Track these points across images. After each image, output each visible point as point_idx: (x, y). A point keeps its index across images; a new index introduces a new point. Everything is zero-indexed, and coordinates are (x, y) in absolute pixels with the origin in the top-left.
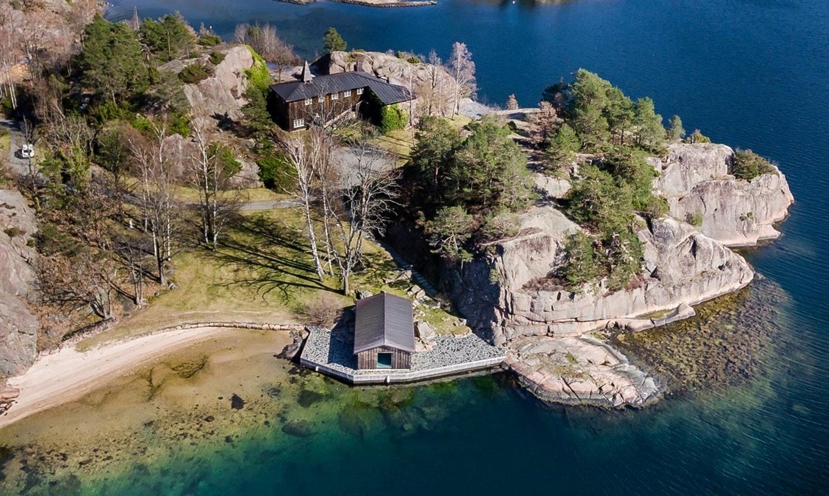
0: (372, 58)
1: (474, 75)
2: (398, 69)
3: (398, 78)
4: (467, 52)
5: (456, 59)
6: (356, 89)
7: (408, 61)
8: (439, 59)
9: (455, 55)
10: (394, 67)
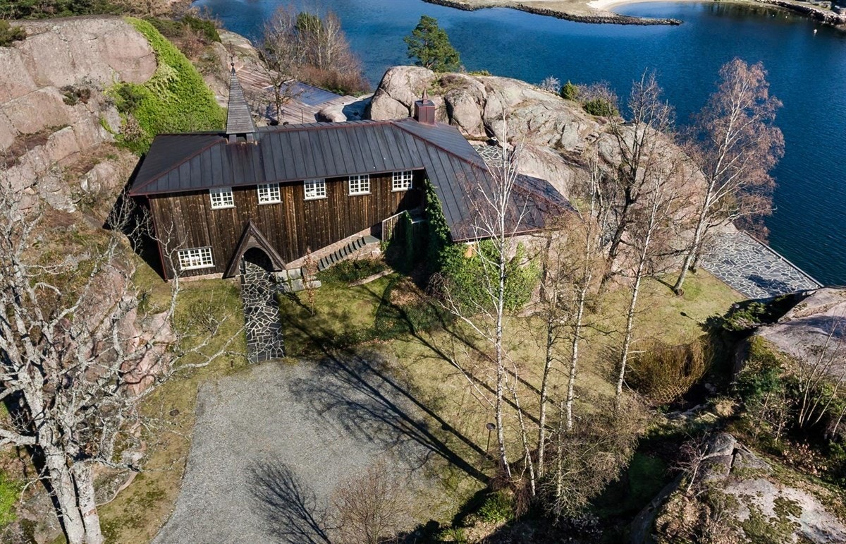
0: (489, 89)
1: (772, 172)
2: (550, 125)
3: (546, 150)
4: (765, 94)
5: (724, 114)
6: (390, 175)
7: (585, 108)
8: (666, 109)
9: (725, 100)
10: (541, 120)
